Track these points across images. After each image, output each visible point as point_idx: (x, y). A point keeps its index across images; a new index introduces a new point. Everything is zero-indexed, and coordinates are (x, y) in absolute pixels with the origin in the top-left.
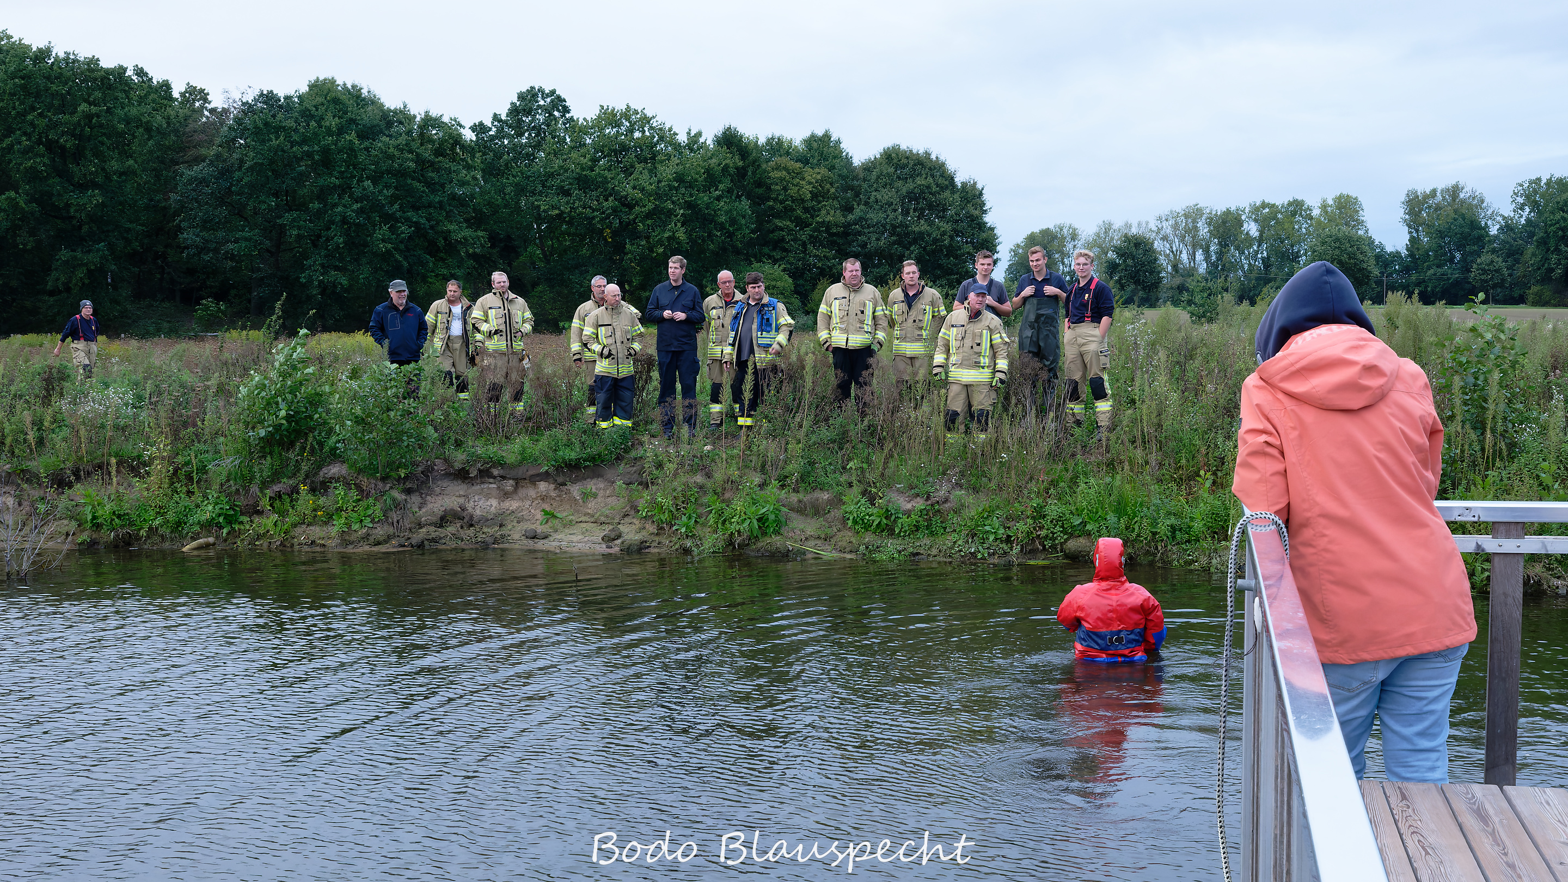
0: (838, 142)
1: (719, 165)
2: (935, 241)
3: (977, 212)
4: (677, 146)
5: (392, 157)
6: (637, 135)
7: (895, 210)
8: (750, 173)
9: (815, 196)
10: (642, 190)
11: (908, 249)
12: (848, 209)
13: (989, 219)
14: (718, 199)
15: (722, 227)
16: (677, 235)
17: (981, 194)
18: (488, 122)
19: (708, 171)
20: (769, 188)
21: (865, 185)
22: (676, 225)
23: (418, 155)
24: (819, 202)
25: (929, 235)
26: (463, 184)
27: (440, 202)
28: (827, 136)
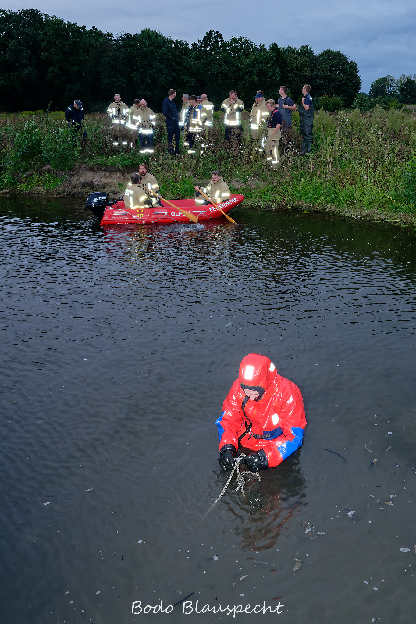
0: (311, 48)
1: (270, 56)
2: (340, 81)
3: (355, 72)
4: (257, 50)
5: (165, 54)
6: (244, 46)
7: (327, 71)
8: (280, 59)
9: (301, 66)
10: (244, 65)
11: (331, 84)
12: (312, 71)
13: (358, 74)
14: (269, 67)
15: (270, 77)
16: (255, 79)
17: (356, 65)
18: (197, 42)
19: (266, 58)
20: (287, 64)
21: (318, 62)
22: (254, 76)
23: (173, 53)
24: (303, 68)
25: (338, 79)
26: (188, 63)
27: (181, 69)
28: (307, 46)
